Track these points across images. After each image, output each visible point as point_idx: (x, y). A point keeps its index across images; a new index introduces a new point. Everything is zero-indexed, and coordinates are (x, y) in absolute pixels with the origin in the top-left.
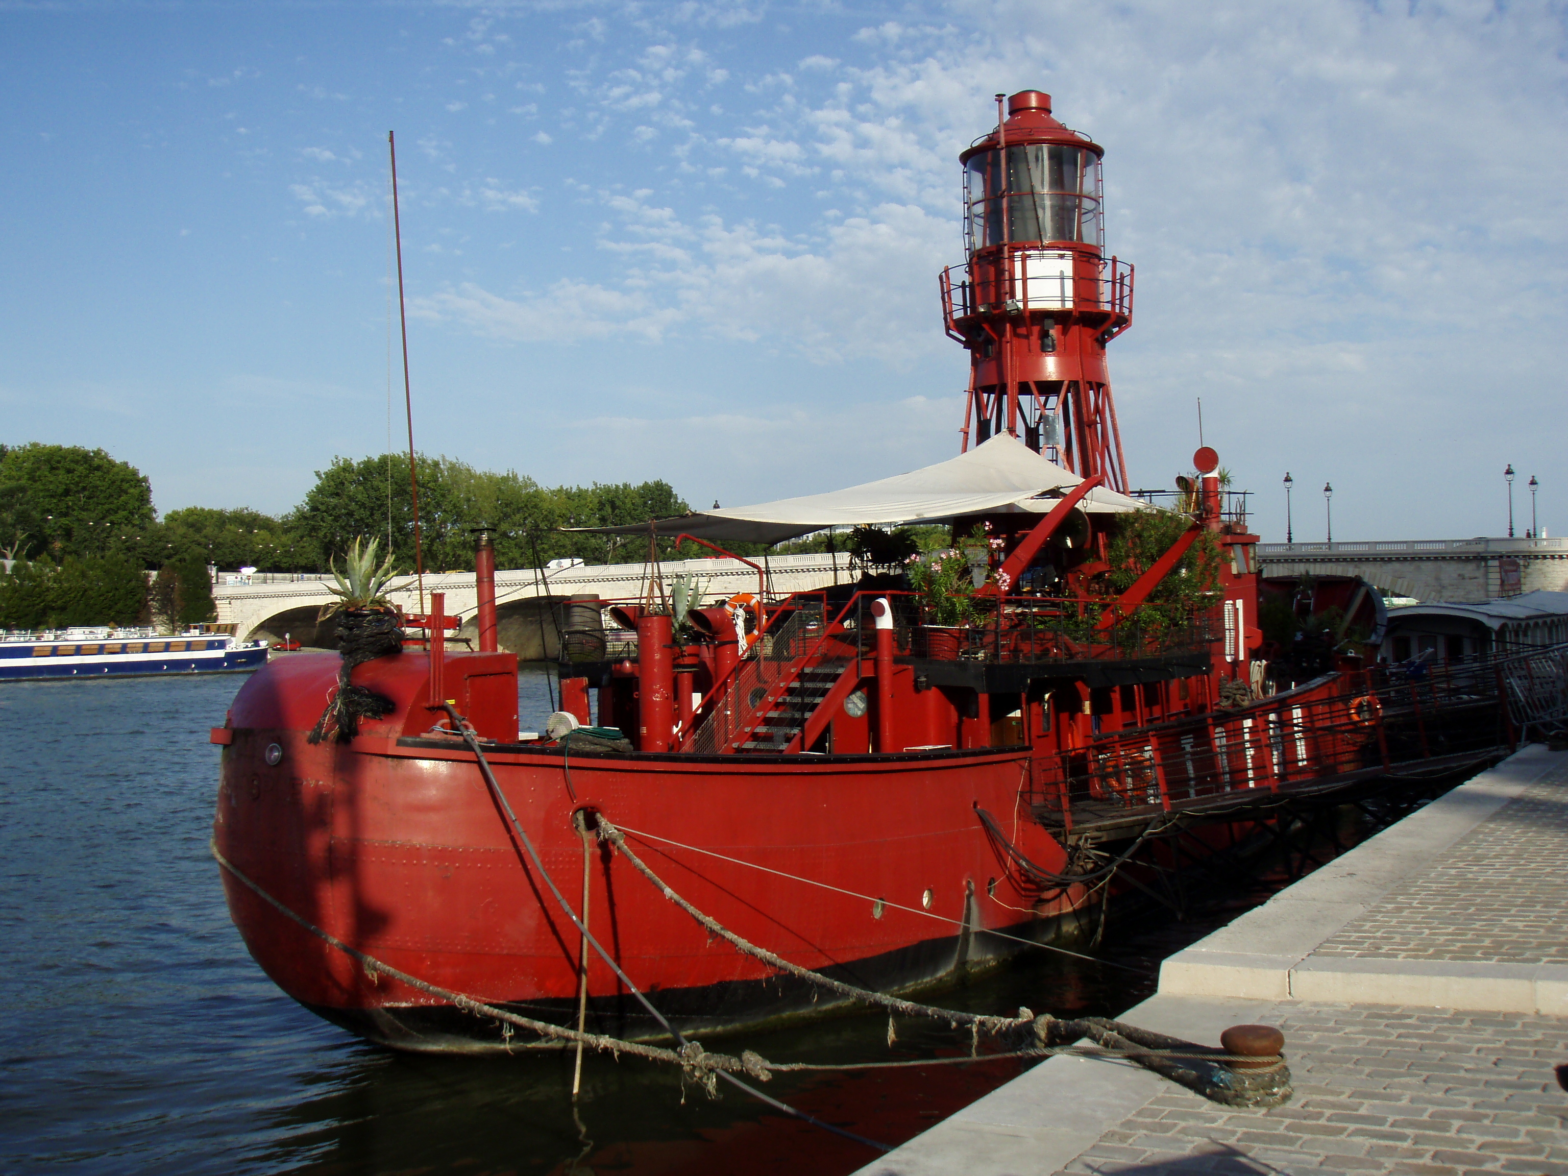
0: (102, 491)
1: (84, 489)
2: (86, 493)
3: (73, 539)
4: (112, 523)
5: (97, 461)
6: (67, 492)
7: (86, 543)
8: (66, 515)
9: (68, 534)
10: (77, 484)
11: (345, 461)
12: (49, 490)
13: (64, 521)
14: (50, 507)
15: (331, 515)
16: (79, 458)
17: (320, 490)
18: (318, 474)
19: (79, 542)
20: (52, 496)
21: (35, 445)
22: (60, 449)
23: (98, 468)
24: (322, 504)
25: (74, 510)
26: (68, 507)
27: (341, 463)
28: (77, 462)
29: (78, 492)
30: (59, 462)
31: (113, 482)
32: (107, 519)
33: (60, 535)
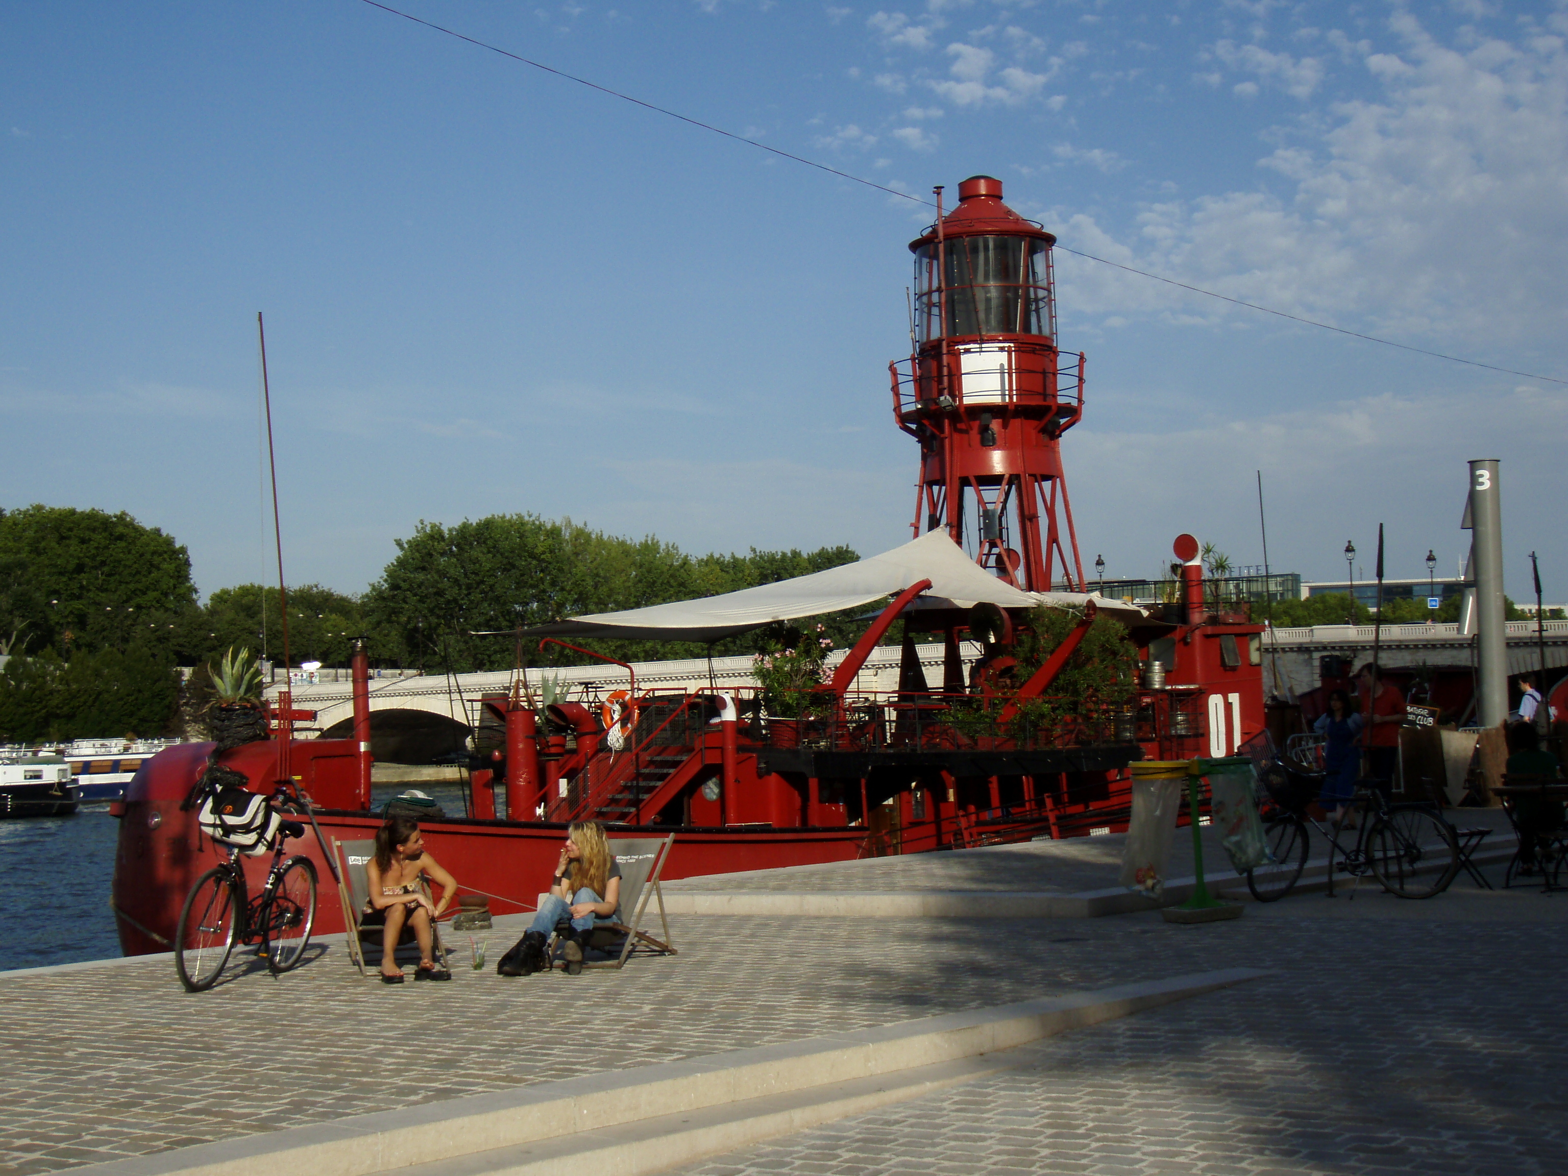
0: (125, 566)
1: (103, 563)
2: (106, 569)
3: (88, 628)
4: (139, 607)
5: (120, 529)
6: (80, 568)
7: (105, 633)
8: (79, 597)
9: (81, 621)
10: (93, 558)
11: (433, 526)
12: (56, 566)
13: (77, 605)
14: (57, 587)
15: (415, 595)
16: (97, 524)
17: (402, 563)
18: (399, 543)
19: (97, 632)
20: (61, 574)
21: (39, 508)
22: (73, 512)
23: (121, 537)
25: (88, 591)
26: (82, 587)
27: (428, 530)
28: (94, 530)
29: (95, 568)
30: (70, 530)
31: (142, 555)
32: (133, 603)
33: (68, 623)
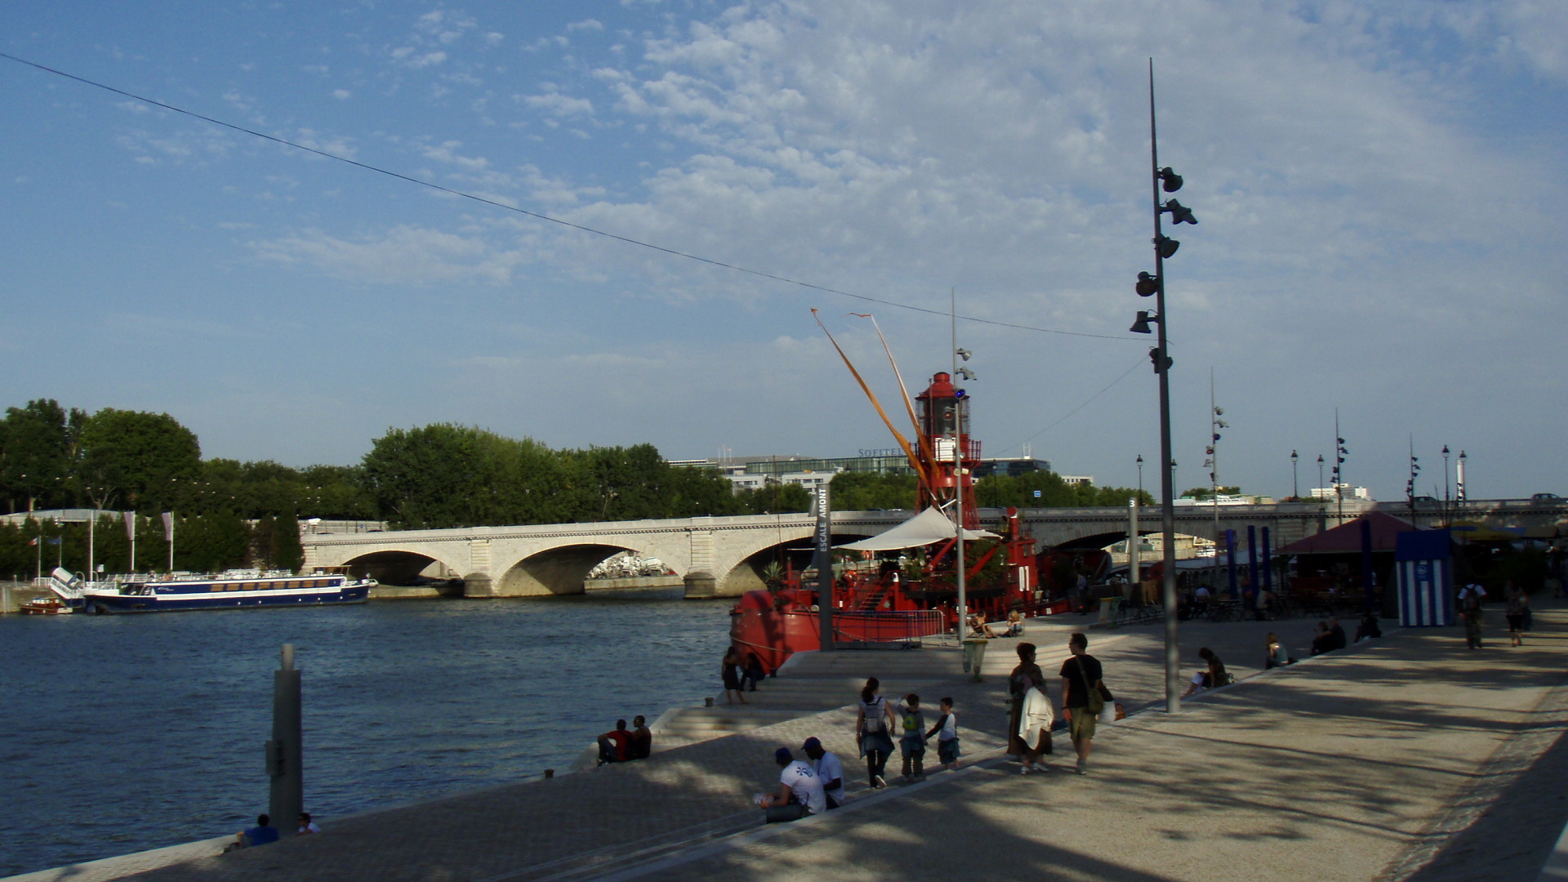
0: (170, 450)
1: (155, 448)
2: (156, 452)
3: (147, 491)
4: (179, 478)
5: (165, 426)
6: (141, 452)
7: (159, 495)
8: (139, 470)
9: (142, 487)
10: (149, 444)
11: (398, 431)
12: (127, 450)
13: (139, 476)
14: (127, 464)
15: (387, 476)
16: (151, 422)
17: (376, 454)
18: (374, 442)
19: (152, 494)
20: (129, 455)
21: (109, 411)
22: (133, 414)
23: (166, 431)
24: (380, 467)
25: (146, 466)
26: (142, 464)
27: (394, 433)
28: (149, 426)
29: (149, 451)
30: (133, 426)
31: (181, 443)
32: (175, 475)
33: (134, 488)
